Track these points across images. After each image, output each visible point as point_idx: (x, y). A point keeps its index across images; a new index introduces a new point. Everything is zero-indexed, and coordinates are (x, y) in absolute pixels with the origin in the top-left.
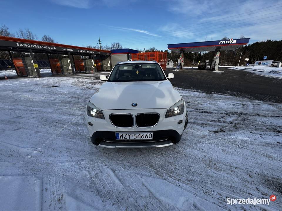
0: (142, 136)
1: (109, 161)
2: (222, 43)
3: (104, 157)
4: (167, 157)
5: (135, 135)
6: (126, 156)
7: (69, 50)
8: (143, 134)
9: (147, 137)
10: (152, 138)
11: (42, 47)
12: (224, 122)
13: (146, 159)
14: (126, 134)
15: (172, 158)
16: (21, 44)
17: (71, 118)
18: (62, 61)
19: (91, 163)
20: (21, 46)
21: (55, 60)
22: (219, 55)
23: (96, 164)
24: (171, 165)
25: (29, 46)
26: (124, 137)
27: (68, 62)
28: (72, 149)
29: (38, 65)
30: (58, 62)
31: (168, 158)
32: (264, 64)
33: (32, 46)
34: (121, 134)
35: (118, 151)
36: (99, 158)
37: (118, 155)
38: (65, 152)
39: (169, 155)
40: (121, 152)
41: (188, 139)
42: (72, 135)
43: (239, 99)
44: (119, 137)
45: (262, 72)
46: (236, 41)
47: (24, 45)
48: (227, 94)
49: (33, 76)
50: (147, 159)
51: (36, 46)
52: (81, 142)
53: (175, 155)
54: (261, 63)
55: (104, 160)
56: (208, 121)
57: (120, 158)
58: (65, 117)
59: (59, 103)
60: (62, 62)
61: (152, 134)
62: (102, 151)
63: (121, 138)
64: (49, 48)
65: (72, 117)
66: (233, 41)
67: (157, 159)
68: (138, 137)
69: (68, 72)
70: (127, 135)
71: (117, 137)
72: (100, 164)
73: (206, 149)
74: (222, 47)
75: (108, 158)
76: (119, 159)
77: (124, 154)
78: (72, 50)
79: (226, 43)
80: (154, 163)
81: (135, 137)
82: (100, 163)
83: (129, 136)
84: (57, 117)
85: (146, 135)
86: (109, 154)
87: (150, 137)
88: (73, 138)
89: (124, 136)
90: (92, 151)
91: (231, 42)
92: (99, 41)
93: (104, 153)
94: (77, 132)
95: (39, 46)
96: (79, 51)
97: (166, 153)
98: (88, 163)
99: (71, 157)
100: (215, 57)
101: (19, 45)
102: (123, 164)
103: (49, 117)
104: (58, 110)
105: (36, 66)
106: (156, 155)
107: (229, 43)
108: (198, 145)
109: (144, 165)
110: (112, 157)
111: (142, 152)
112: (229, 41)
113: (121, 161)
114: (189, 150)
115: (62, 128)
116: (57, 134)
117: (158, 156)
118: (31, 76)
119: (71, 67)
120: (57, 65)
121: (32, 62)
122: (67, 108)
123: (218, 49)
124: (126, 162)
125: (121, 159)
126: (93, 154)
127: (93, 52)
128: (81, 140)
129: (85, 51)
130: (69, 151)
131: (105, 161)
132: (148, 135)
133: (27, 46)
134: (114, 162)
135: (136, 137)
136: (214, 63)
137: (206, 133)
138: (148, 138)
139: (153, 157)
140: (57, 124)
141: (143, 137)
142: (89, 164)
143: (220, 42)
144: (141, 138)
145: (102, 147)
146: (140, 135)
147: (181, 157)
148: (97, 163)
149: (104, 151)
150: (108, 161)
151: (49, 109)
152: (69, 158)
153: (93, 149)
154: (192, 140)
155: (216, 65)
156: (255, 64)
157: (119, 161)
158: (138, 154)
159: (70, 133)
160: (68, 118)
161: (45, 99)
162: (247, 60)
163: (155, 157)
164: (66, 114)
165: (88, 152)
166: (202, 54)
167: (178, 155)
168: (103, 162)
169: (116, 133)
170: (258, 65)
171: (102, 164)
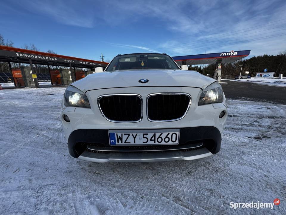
0: (159, 137)
1: (97, 188)
2: (223, 55)
3: (89, 180)
4: (200, 178)
5: (145, 136)
6: (128, 177)
7: (70, 61)
8: (160, 134)
9: (167, 140)
10: (177, 142)
11: (42, 58)
12: (260, 126)
13: (163, 183)
14: (129, 135)
15: (210, 180)
16: (21, 54)
17: (55, 122)
18: (63, 72)
19: (63, 192)
20: (20, 55)
21: (56, 71)
22: (221, 67)
23: (70, 195)
24: (215, 196)
25: (29, 56)
26: (124, 141)
27: (69, 73)
28: (38, 166)
29: (37, 76)
30: (59, 73)
31: (202, 181)
32: (266, 76)
33: (33, 56)
34: (119, 135)
35: (114, 167)
36: (79, 182)
37: (113, 175)
38: (25, 170)
39: (202, 175)
40: (120, 170)
41: (223, 149)
42: (47, 144)
43: (260, 104)
44: (115, 141)
45: (266, 82)
46: (237, 53)
47: (24, 55)
48: (242, 99)
49: (30, 87)
50: (165, 183)
51: (36, 57)
52: (57, 154)
53: (213, 175)
54: (263, 75)
55: (88, 185)
56: (238, 125)
57: (117, 181)
58: (48, 122)
59: (47, 108)
60: (63, 74)
61: (177, 133)
62: (87, 168)
63: (118, 142)
64: (50, 59)
65: (57, 122)
66: (233, 53)
67: (184, 183)
68: (151, 140)
69: (68, 83)
70: (131, 136)
71: (112, 141)
72: (79, 195)
73: (261, 164)
74: (223, 59)
75: (95, 182)
76: (116, 184)
77: (124, 174)
78: (73, 61)
79: (227, 55)
80: (180, 192)
81: (145, 140)
82: (79, 192)
83: (135, 138)
84: (37, 122)
85: (167, 137)
86: (98, 174)
87: (174, 139)
88: (48, 148)
89: (125, 137)
90: (70, 169)
91: (232, 55)
92: (102, 56)
93: (90, 172)
94: (56, 140)
95: (40, 57)
96: (80, 62)
97: (196, 171)
98: (57, 193)
99: (30, 180)
100: (216, 70)
101: (18, 55)
102: (122, 194)
103: (28, 122)
104: (42, 115)
105: (35, 76)
106: (180, 176)
107: (230, 54)
108: (245, 157)
109: (163, 195)
110: (103, 179)
111: (154, 169)
112: (230, 53)
113: (118, 187)
114: (234, 167)
115: (38, 134)
116: (27, 142)
117: (185, 176)
118: (29, 87)
119: (72, 78)
120: (58, 77)
121: (31, 72)
122: (54, 112)
123: (219, 61)
124: (128, 189)
125: (119, 184)
126: (71, 174)
127: (95, 64)
128: (58, 151)
129: (86, 63)
130: (32, 168)
131: (89, 187)
132: (170, 136)
133: (27, 56)
134: (105, 189)
135: (147, 140)
136: (216, 75)
137: (246, 140)
138: (170, 142)
139: (176, 178)
140: (33, 130)
141: (160, 140)
142: (57, 195)
143: (221, 54)
144: (157, 143)
145: (89, 162)
146: (154, 135)
147: (225, 178)
148: (74, 192)
149: (91, 168)
150: (95, 187)
151: (32, 114)
152: (27, 183)
153: (73, 165)
154: (229, 150)
155: (219, 76)
156: (257, 77)
157: (114, 187)
158: (149, 173)
159: (46, 141)
160: (52, 123)
161: (33, 105)
162: (247, 73)
163: (179, 179)
164: (50, 119)
165: (64, 170)
166: (202, 68)
167: (219, 174)
168: (85, 189)
169: (110, 132)
170: (259, 77)
171: (82, 194)
